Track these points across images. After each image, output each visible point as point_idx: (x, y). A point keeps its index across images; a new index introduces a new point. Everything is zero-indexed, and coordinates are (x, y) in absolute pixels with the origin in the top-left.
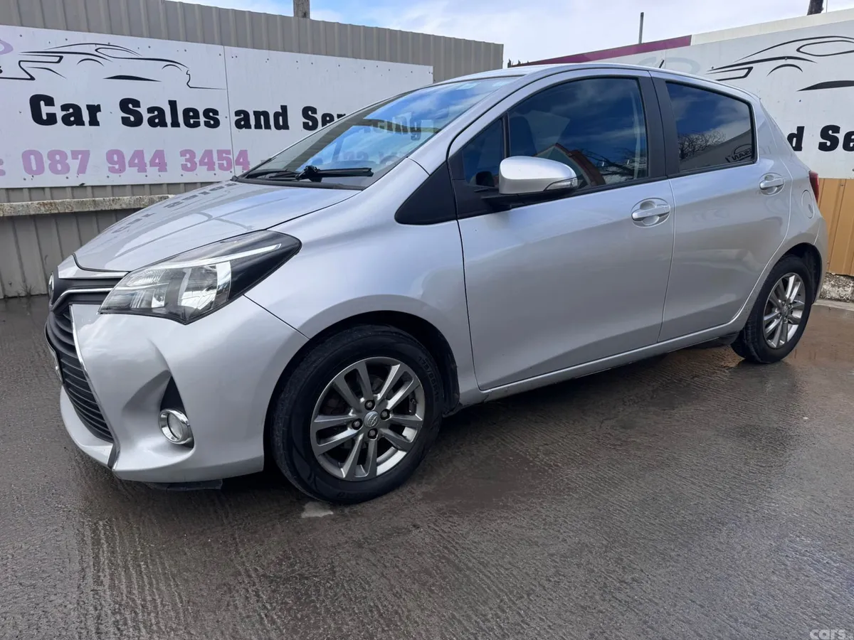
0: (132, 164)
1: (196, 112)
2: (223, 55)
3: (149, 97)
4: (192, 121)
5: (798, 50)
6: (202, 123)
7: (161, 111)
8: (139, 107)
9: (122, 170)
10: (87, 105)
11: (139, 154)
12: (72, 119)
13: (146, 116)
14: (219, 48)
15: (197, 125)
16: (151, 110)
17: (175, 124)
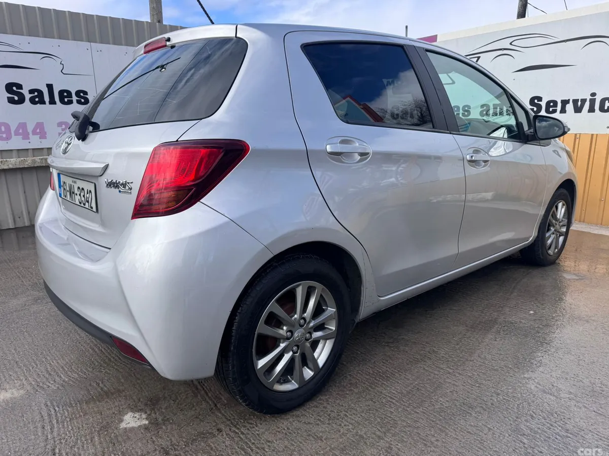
0: (17, 134)
1: (69, 94)
2: (90, 49)
3: (29, 82)
4: (66, 100)
5: (511, 44)
6: (75, 101)
7: (40, 93)
8: (22, 89)
9: (8, 138)
11: (23, 126)
13: (28, 96)
14: (86, 45)
15: (70, 102)
16: (31, 92)
17: (52, 102)
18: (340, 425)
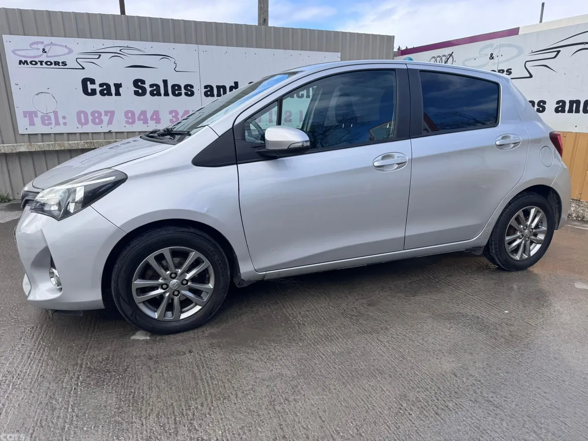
0: (139, 119)
1: (179, 87)
2: (197, 50)
3: (151, 78)
4: (177, 92)
6: (183, 94)
7: (158, 86)
8: (145, 84)
9: (133, 122)
10: (114, 84)
11: (144, 113)
12: (105, 92)
13: (149, 89)
14: (195, 46)
15: (180, 94)
16: (151, 86)
17: (166, 94)
18: (273, 365)
